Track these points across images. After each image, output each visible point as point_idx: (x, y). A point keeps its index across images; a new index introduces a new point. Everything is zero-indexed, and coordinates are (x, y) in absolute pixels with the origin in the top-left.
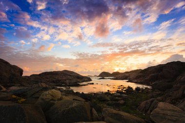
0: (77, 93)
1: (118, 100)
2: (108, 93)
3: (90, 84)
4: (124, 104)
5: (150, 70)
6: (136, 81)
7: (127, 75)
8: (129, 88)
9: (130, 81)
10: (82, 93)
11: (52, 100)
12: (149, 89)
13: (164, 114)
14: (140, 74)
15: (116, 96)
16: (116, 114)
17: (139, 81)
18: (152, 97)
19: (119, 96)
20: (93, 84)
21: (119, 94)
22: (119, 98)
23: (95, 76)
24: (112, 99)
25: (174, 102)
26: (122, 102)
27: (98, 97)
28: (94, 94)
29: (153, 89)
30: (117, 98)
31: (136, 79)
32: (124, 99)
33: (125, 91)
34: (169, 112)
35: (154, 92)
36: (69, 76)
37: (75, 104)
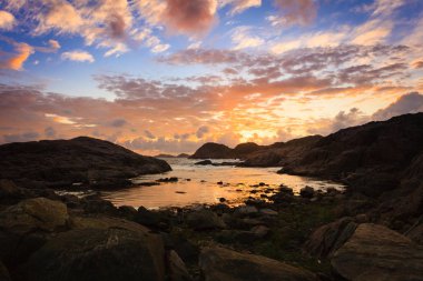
0: (126, 211)
1: (248, 227)
2: (221, 207)
3: (166, 180)
4: (266, 237)
5: (344, 139)
6: (303, 170)
7: (279, 151)
8: (285, 190)
9: (287, 171)
10: (142, 208)
11: (37, 229)
12: (339, 192)
13: (367, 255)
14: (316, 149)
15: (244, 215)
16: (239, 263)
17: (312, 171)
18: (345, 213)
19: (252, 215)
20: (174, 180)
21: (253, 209)
22: (255, 221)
23: (182, 156)
24: (232, 225)
25: (399, 224)
26: (261, 230)
27: (190, 218)
28: (179, 210)
29: (349, 193)
30: (246, 220)
31: (304, 163)
32: (268, 222)
33: (270, 198)
34: (380, 248)
35: (351, 201)
36: (95, 158)
37: (113, 240)
